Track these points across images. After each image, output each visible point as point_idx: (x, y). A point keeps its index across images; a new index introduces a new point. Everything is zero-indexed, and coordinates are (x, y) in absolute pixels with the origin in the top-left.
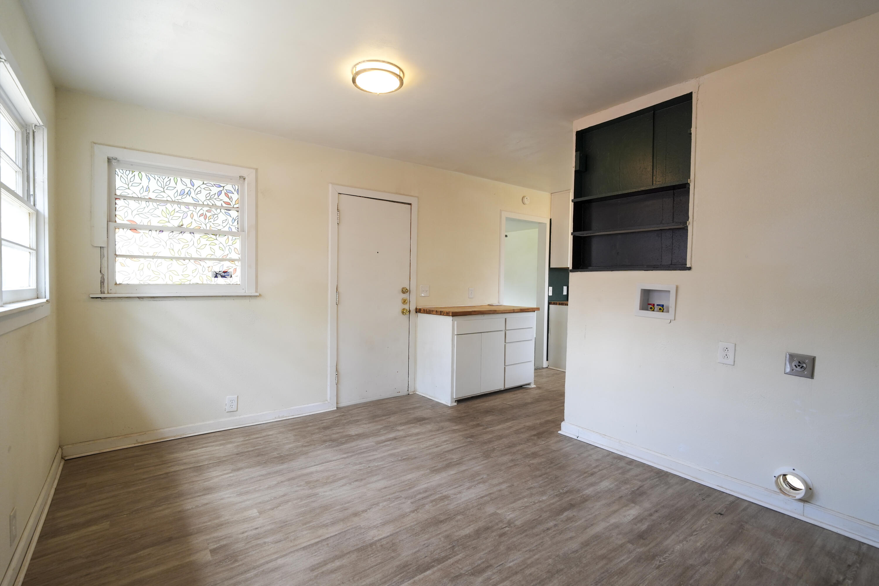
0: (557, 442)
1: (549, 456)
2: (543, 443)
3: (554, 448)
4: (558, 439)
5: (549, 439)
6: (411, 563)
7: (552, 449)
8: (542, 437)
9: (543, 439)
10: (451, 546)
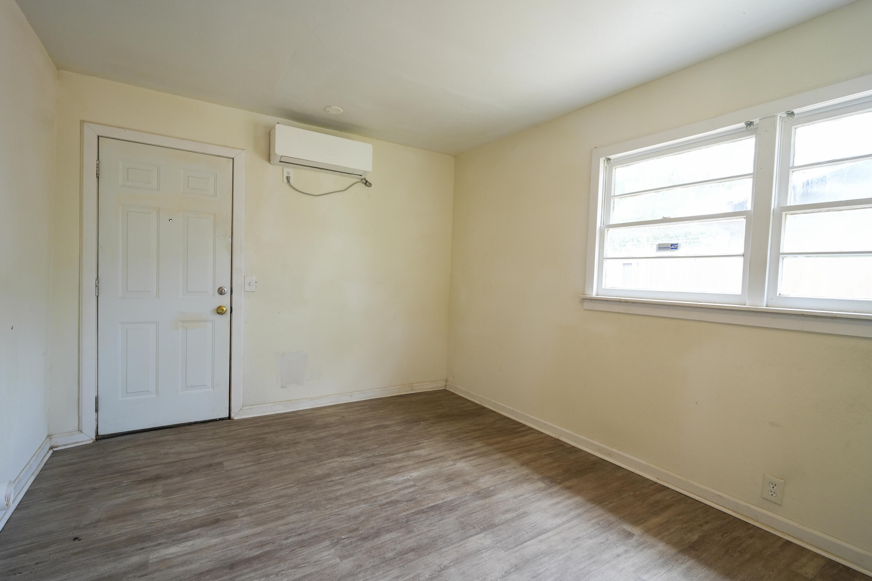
6: (446, 512)
10: (409, 523)
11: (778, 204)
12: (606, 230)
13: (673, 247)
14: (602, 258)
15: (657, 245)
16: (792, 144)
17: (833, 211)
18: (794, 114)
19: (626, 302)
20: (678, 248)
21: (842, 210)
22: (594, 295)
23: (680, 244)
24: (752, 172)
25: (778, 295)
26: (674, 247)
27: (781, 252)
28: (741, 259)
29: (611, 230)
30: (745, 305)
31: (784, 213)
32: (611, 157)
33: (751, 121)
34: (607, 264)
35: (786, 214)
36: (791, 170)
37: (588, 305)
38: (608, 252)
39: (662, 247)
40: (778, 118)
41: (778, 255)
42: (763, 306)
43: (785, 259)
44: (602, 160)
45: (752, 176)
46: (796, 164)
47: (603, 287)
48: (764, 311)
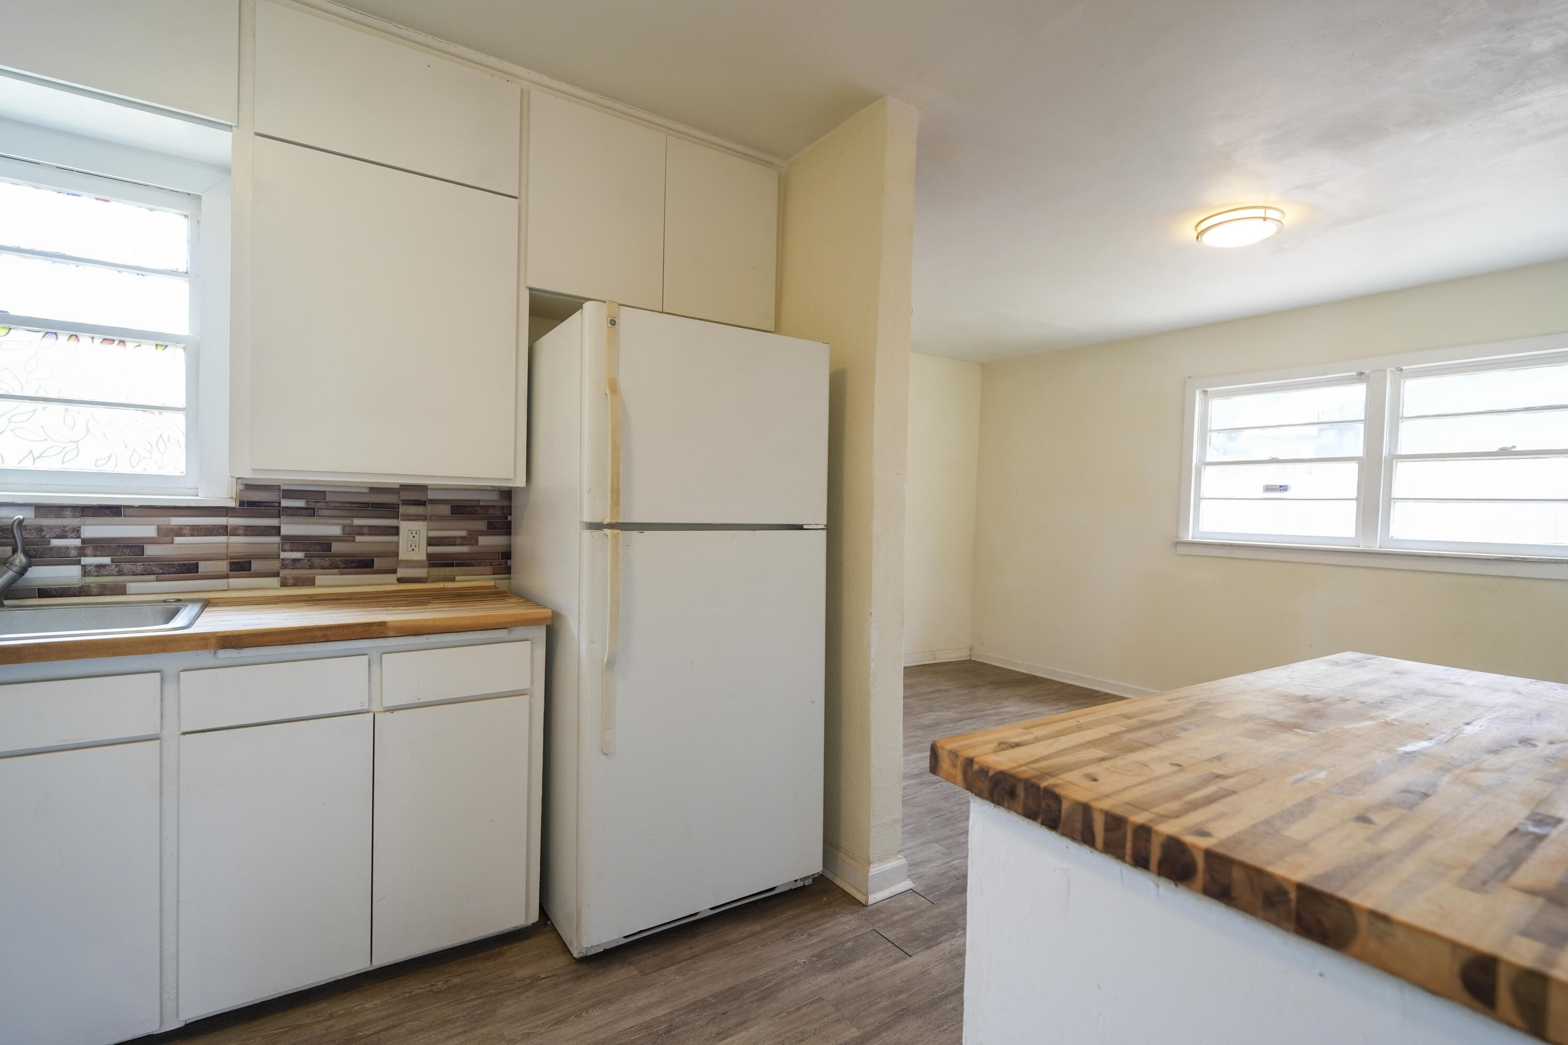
0: (926, 862)
1: (951, 831)
2: (956, 861)
3: (937, 847)
4: (920, 870)
5: (940, 872)
7: (941, 845)
8: (958, 879)
9: (955, 872)
11: (1389, 454)
12: (1203, 467)
13: (1281, 488)
14: (1199, 499)
15: (1263, 486)
16: (1401, 396)
17: (1439, 461)
18: (1403, 370)
19: (1231, 545)
20: (1288, 489)
21: (1446, 461)
22: (1190, 539)
23: (1290, 486)
24: (1363, 418)
25: (1390, 537)
26: (1283, 488)
27: (1392, 497)
28: (1354, 503)
29: (1209, 468)
30: (1359, 547)
31: (1395, 461)
32: (1208, 389)
33: (1363, 371)
34: (1204, 504)
35: (1397, 462)
36: (1400, 421)
37: (1181, 550)
38: (1206, 491)
39: (1268, 489)
40: (1388, 371)
41: (1390, 500)
42: (1376, 548)
43: (1396, 503)
44: (1197, 392)
45: (1363, 422)
46: (1405, 415)
47: (1200, 529)
48: (1377, 552)
